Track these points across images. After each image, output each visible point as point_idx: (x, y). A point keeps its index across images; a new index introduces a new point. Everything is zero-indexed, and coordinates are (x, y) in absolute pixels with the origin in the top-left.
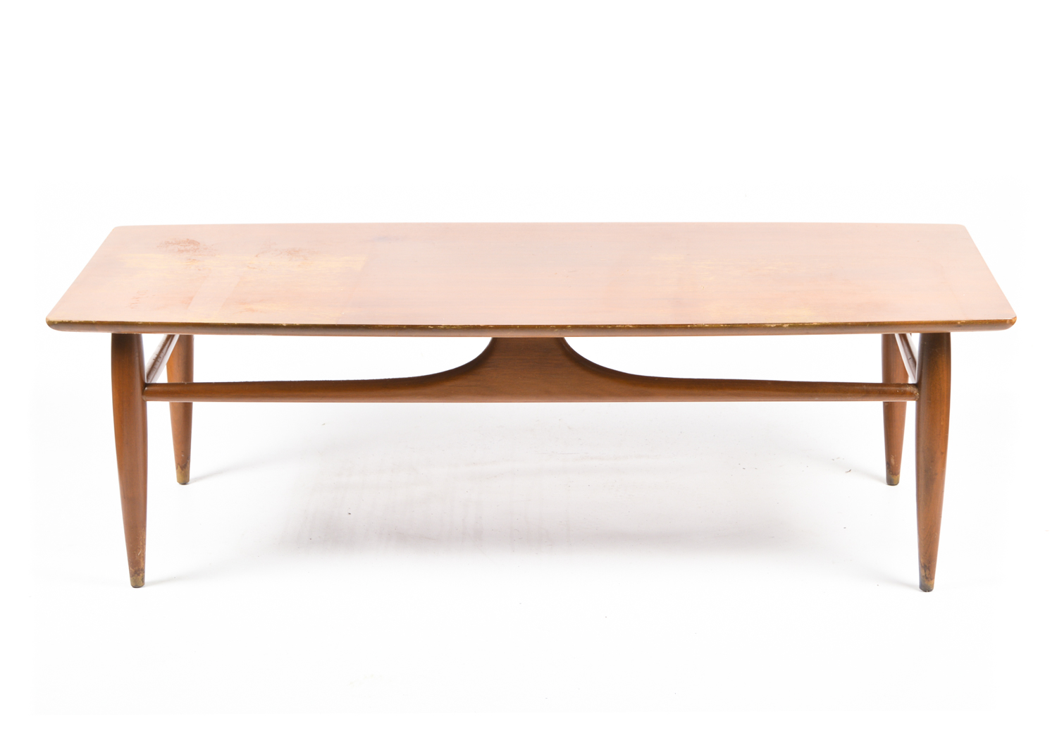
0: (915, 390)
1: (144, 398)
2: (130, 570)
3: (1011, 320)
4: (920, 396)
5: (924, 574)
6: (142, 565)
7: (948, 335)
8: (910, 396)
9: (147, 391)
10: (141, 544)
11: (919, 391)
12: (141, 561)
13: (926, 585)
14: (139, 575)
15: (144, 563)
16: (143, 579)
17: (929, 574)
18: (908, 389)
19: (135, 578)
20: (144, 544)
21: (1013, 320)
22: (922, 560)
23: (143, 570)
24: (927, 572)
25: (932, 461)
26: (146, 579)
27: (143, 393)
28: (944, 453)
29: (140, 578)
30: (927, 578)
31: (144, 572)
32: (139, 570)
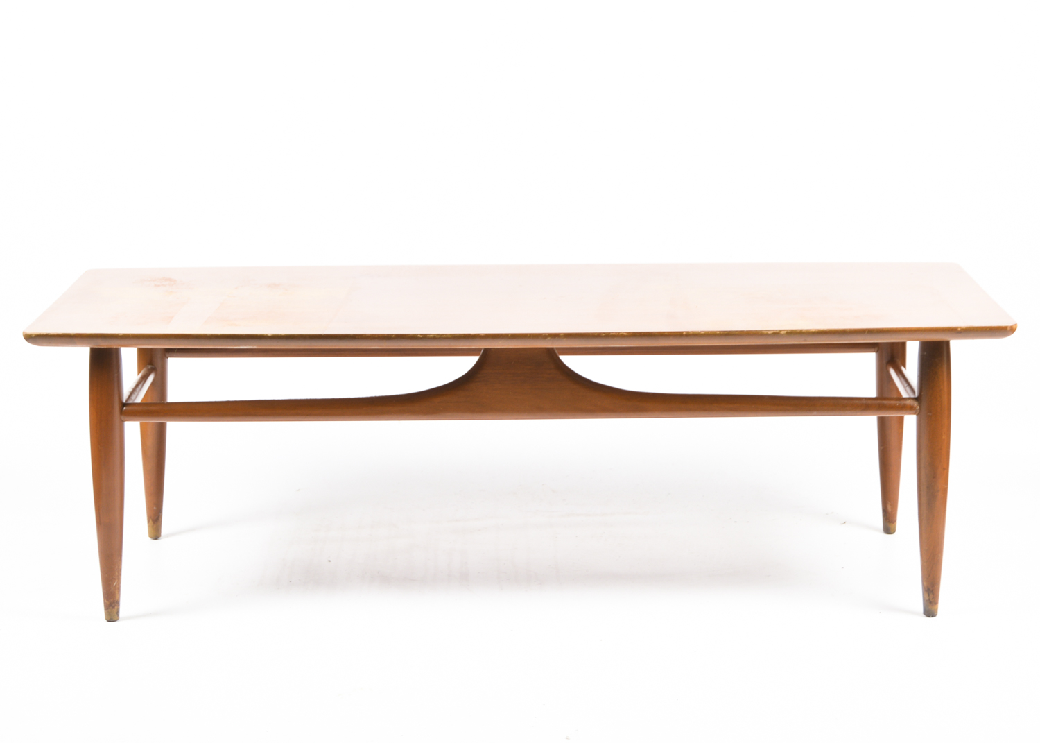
0: (915, 404)
1: (123, 418)
2: (104, 603)
3: (1011, 327)
4: (920, 409)
5: (927, 598)
6: (117, 597)
7: (948, 343)
8: (910, 409)
9: (125, 410)
10: (117, 574)
11: (920, 404)
12: (117, 592)
13: (930, 612)
14: (114, 607)
15: (119, 595)
16: (118, 613)
17: (933, 598)
18: (908, 402)
19: (109, 610)
20: (120, 574)
21: (1014, 327)
22: (925, 583)
23: (117, 603)
24: (931, 595)
25: (934, 477)
26: (122, 613)
27: (122, 412)
28: (946, 469)
29: (115, 611)
30: (931, 602)
31: (119, 605)
32: (114, 602)
